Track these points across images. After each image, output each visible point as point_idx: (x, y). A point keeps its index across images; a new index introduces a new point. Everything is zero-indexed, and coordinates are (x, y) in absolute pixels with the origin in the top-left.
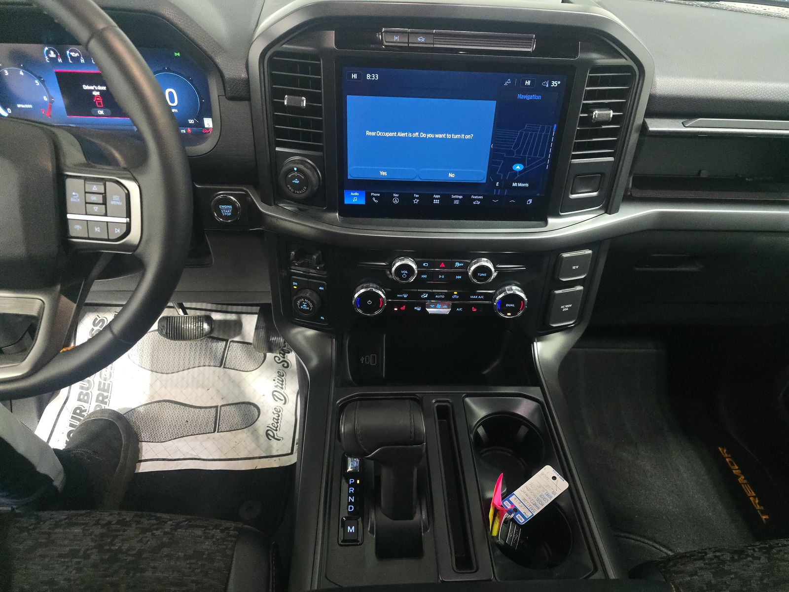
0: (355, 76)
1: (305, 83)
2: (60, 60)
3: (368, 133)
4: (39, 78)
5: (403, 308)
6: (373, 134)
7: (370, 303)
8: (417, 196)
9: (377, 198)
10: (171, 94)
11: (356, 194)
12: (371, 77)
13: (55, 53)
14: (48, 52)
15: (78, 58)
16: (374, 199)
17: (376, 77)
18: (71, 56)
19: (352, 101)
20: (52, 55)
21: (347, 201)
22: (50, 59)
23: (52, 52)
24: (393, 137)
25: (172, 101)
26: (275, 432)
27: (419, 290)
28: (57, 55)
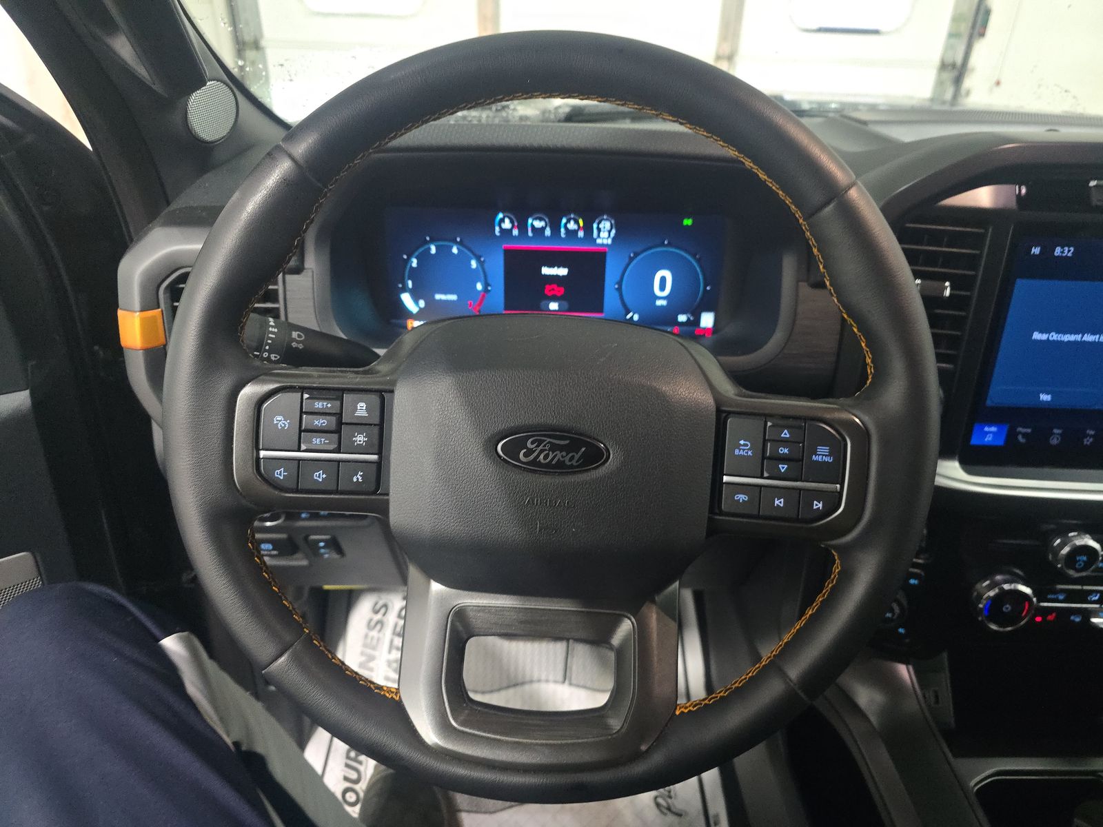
0: (1036, 251)
1: (949, 260)
2: (515, 232)
3: (1037, 336)
4: (478, 258)
5: (1050, 618)
6: (1044, 337)
7: (1007, 608)
8: (1092, 432)
9: (1024, 435)
10: (663, 280)
11: (993, 429)
12: (1062, 252)
13: (512, 222)
14: (502, 220)
15: (543, 229)
16: (1020, 438)
17: (1068, 252)
18: (533, 226)
19: (1022, 287)
20: (507, 225)
21: (974, 441)
22: (502, 230)
23: (507, 220)
24: (1075, 342)
25: (662, 288)
26: (669, 801)
27: (1085, 588)
28: (513, 226)
